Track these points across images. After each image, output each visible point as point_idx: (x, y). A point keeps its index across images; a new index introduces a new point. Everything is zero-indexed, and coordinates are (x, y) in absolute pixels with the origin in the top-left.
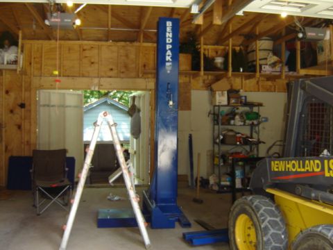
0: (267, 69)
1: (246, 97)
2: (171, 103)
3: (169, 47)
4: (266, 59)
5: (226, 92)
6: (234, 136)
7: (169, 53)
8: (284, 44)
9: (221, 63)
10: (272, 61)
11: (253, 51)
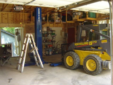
0: (57, 21)
1: (51, 29)
2: (40, 31)
3: (39, 15)
4: (56, 18)
5: (46, 28)
6: (49, 40)
7: (39, 17)
8: (61, 14)
9: (44, 19)
10: (58, 19)
11: (53, 16)
